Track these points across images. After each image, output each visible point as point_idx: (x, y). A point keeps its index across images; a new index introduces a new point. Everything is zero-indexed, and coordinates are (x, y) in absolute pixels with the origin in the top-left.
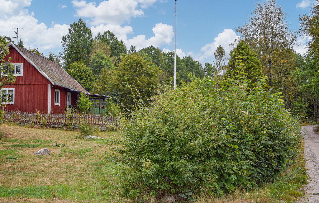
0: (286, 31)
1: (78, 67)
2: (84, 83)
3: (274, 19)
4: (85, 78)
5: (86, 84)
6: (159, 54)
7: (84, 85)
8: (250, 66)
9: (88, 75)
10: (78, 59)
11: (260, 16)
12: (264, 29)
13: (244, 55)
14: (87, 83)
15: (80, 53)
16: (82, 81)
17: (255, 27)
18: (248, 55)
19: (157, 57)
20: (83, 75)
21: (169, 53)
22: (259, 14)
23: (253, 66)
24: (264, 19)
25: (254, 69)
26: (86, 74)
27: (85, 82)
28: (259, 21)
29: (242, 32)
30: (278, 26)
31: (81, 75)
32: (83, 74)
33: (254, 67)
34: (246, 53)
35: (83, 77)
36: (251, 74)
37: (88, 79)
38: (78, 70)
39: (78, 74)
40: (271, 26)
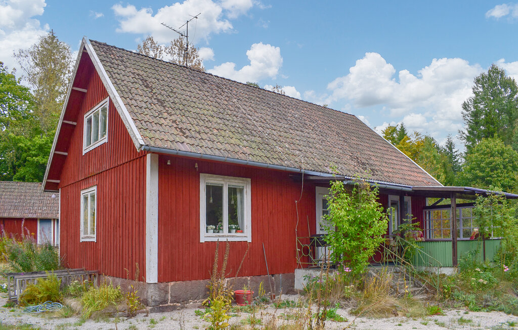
1: (487, 148)
2: (499, 176)
4: (502, 166)
5: (504, 177)
7: (499, 179)
9: (507, 160)
10: (489, 134)
14: (506, 175)
15: (492, 124)
16: (495, 172)
20: (498, 160)
26: (504, 159)
27: (501, 173)
31: (494, 162)
32: (496, 158)
35: (498, 164)
37: (509, 167)
38: (488, 153)
39: (488, 160)
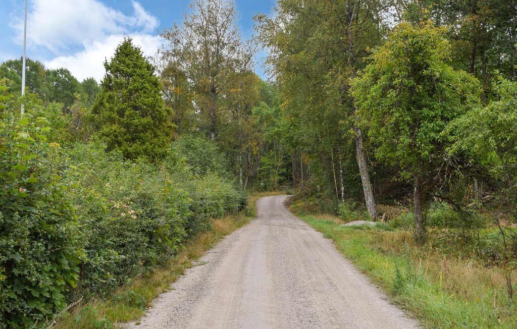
0: (241, 41)
3: (221, 20)
6: (38, 72)
8: (138, 87)
11: (200, 13)
12: (204, 34)
13: (128, 66)
17: (189, 31)
18: (135, 66)
19: (35, 75)
21: (58, 71)
22: (196, 10)
23: (144, 87)
24: (206, 18)
25: (145, 93)
28: (198, 21)
29: (169, 39)
30: (227, 32)
33: (146, 89)
34: (131, 63)
36: (140, 100)
40: (216, 31)
